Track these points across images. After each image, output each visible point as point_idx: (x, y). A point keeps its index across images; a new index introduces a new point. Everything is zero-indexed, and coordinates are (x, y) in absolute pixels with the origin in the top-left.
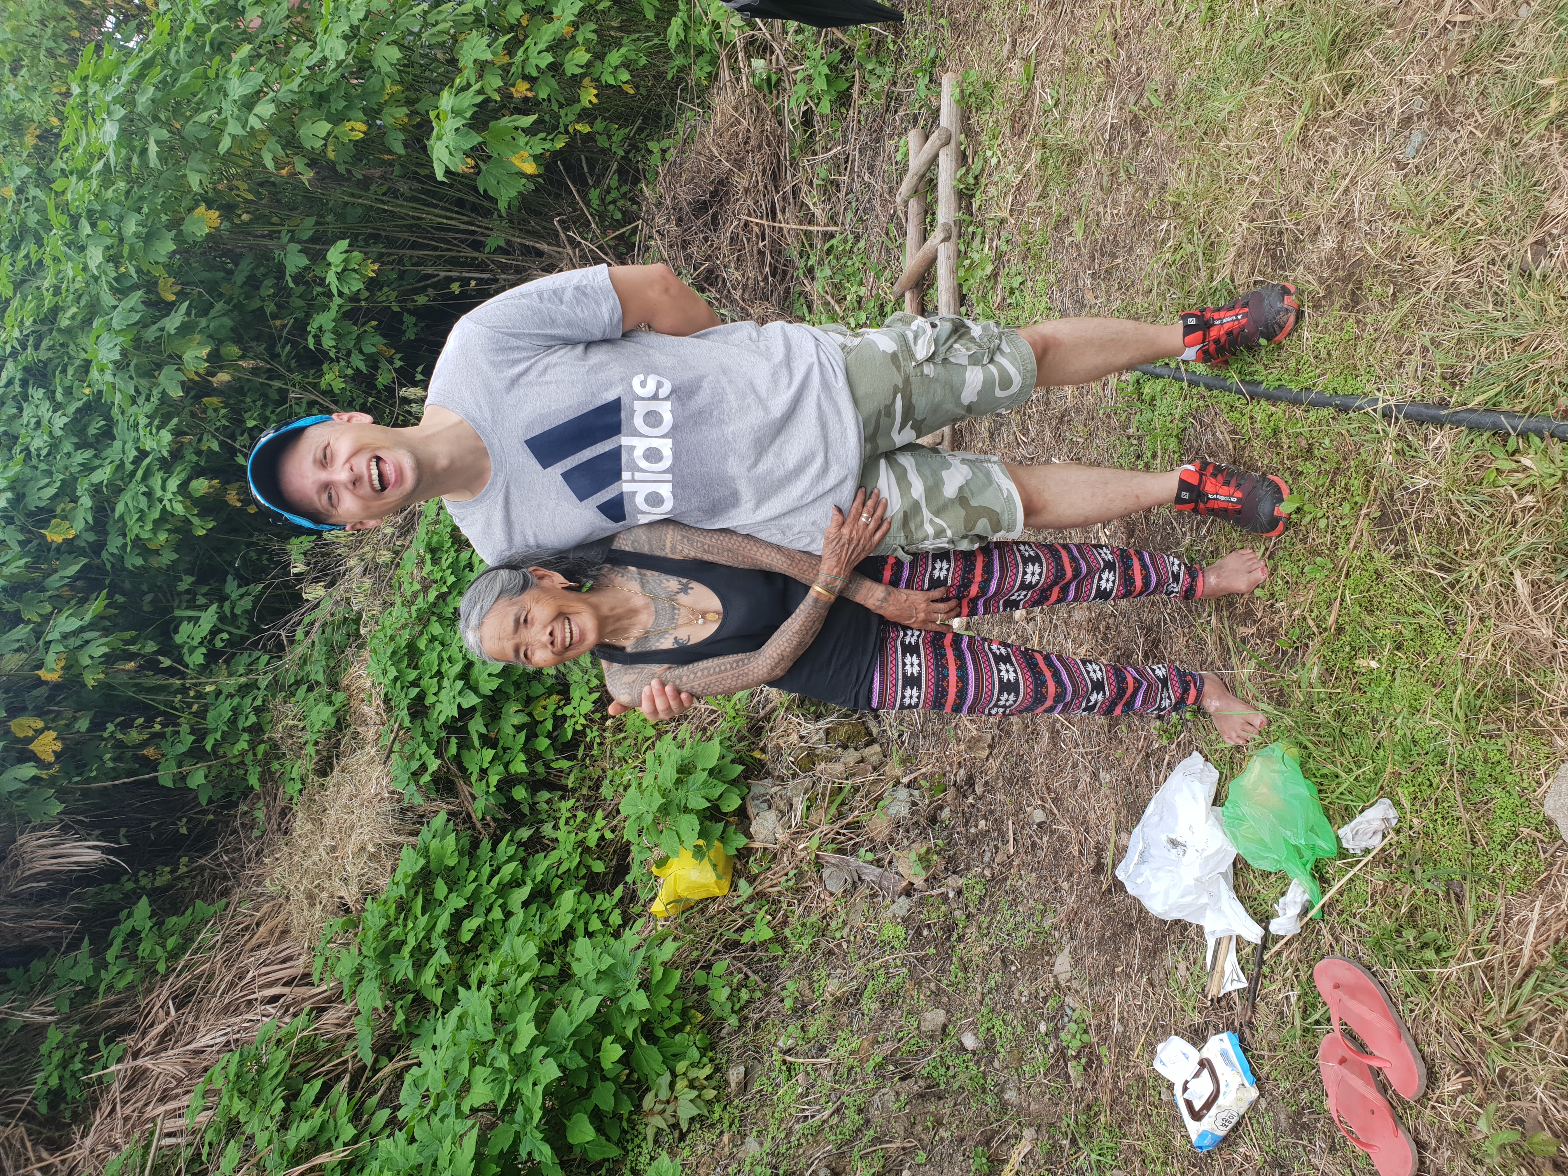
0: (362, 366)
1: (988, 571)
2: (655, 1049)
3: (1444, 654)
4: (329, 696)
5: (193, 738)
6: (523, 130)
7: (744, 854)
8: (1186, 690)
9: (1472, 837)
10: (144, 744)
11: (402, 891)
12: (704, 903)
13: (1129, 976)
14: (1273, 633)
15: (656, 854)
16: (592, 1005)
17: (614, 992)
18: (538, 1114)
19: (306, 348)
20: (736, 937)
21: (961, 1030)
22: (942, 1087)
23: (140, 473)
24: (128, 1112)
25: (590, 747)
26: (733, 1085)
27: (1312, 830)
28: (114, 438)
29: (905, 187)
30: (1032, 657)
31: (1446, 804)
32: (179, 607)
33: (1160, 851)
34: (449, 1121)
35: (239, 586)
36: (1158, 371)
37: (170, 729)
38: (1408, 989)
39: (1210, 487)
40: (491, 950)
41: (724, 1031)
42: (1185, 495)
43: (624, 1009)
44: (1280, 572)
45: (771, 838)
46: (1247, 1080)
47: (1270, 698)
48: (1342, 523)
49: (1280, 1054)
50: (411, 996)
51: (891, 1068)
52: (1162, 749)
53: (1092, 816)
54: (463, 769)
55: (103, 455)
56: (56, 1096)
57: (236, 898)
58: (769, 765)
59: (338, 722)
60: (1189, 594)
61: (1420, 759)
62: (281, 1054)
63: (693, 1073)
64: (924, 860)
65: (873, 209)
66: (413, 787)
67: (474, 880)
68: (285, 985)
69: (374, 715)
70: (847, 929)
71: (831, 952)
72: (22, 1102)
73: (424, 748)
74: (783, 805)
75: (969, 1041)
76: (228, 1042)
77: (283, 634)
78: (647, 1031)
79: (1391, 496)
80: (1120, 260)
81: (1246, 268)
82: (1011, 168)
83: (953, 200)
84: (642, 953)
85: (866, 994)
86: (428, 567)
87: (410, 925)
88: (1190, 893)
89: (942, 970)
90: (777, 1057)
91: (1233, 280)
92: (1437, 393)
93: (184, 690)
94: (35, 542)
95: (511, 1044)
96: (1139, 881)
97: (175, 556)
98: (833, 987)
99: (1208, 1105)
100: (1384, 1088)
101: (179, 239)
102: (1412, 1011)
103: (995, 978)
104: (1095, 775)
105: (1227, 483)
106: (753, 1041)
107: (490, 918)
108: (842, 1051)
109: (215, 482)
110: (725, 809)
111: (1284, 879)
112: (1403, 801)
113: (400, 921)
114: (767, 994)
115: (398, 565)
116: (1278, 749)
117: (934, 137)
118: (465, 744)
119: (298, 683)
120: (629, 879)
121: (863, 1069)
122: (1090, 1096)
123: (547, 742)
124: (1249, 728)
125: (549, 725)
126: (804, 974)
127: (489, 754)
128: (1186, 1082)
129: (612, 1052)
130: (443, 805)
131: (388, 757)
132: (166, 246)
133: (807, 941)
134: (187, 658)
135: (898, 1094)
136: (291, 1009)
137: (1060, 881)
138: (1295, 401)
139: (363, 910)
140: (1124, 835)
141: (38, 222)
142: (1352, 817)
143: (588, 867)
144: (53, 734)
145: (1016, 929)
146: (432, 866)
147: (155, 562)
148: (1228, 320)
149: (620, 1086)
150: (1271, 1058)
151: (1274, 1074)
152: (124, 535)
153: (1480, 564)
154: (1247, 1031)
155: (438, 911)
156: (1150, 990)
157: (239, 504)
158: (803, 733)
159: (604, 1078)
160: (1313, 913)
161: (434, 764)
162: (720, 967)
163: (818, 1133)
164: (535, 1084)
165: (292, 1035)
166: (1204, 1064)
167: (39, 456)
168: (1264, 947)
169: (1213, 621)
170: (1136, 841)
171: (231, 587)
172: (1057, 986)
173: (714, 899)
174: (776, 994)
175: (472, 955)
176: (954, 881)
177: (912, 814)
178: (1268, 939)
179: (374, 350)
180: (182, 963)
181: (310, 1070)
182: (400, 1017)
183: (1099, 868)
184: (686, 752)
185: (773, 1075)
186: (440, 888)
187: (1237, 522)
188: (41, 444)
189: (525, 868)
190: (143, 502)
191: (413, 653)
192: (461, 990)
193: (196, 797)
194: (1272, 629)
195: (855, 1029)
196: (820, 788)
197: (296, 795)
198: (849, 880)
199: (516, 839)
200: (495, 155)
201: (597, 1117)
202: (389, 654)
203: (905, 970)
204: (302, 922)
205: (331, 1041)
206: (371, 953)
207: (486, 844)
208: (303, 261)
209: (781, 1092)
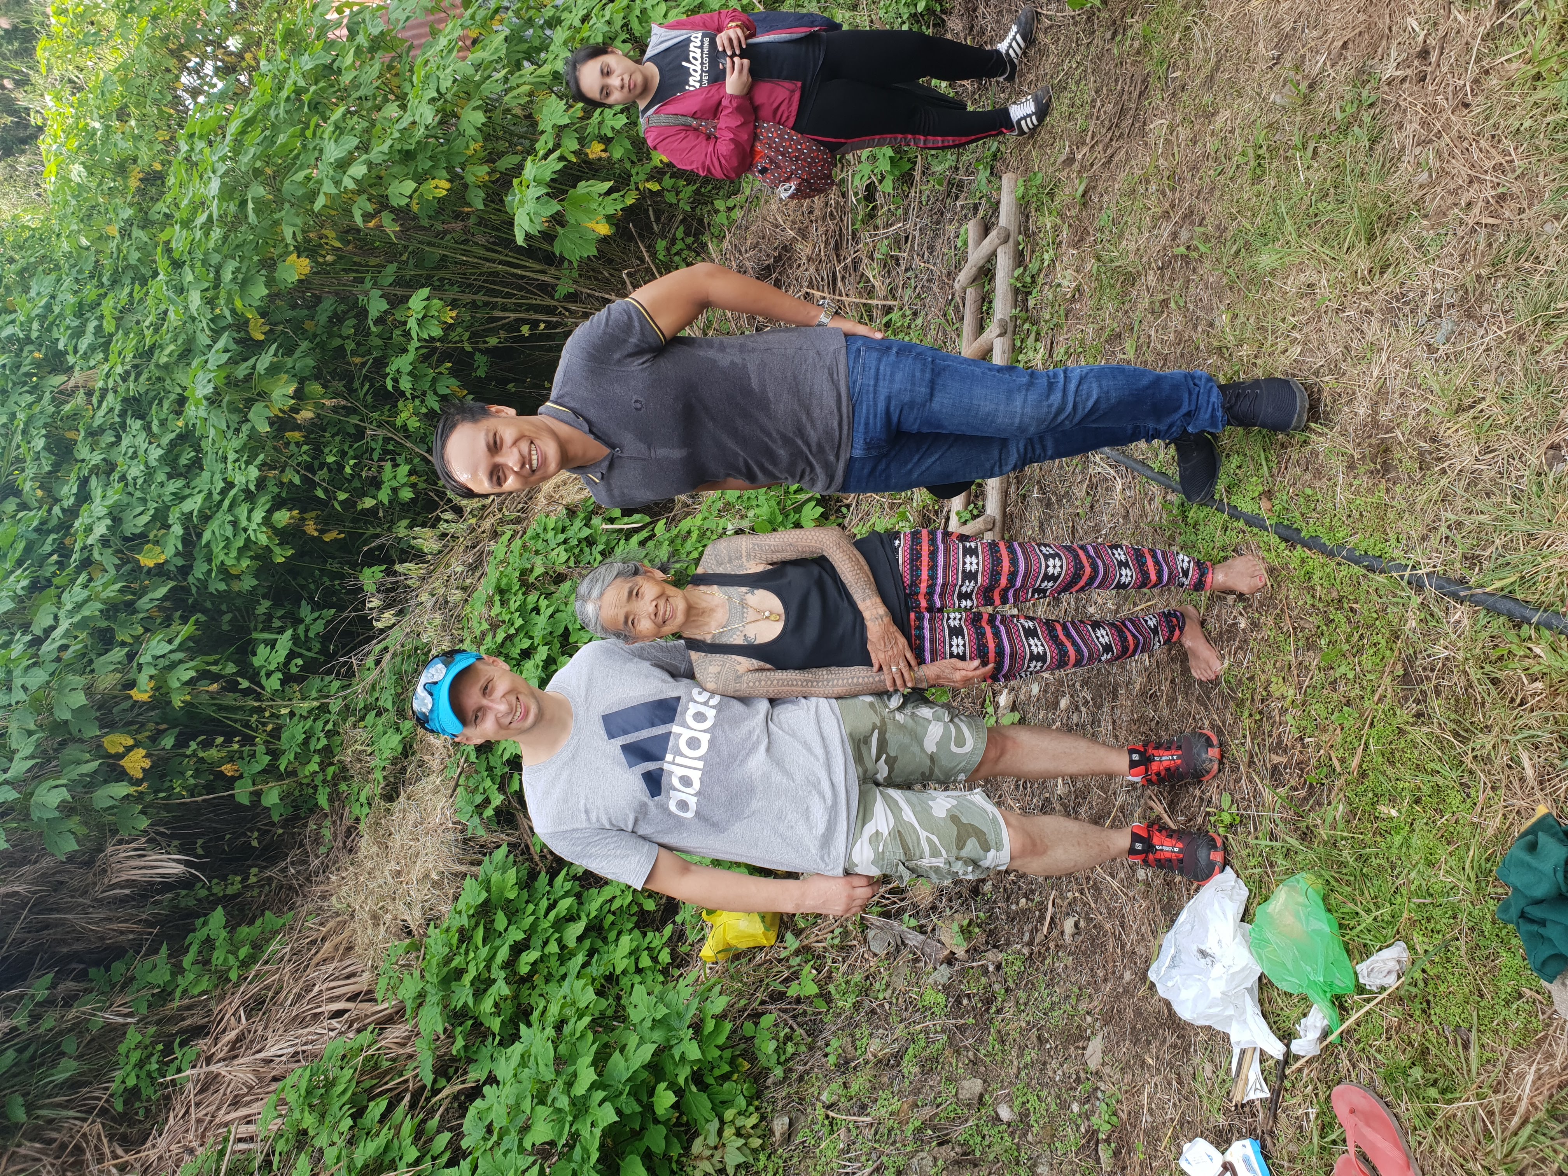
2: (705, 1096)
3: (1458, 815)
4: (397, 723)
5: (268, 758)
9: (1479, 990)
10: (222, 761)
11: (465, 921)
12: (751, 952)
13: (1158, 1069)
14: (1302, 767)
16: (646, 1053)
17: (668, 1040)
18: (595, 1155)
19: (384, 387)
20: (782, 988)
21: (997, 1102)
22: (978, 1154)
23: (226, 503)
24: (200, 1115)
26: (778, 1135)
27: (1332, 963)
28: (202, 469)
29: (964, 275)
32: (256, 629)
33: (1190, 957)
34: (512, 1155)
35: (313, 610)
37: (247, 748)
38: (1417, 1122)
40: (547, 981)
41: (770, 1081)
43: (677, 1058)
47: (1297, 834)
48: (1368, 677)
49: (1299, 1166)
50: (470, 1022)
51: (930, 1132)
55: (192, 484)
56: (132, 1094)
57: (303, 912)
59: (405, 749)
62: (348, 1073)
63: (740, 1121)
64: (966, 931)
65: (931, 289)
66: (476, 820)
67: (533, 913)
68: (348, 1000)
69: (442, 750)
70: (890, 991)
71: (873, 1012)
72: (99, 1099)
73: (488, 783)
75: (1005, 1113)
76: (297, 1053)
77: (355, 662)
78: (697, 1078)
79: (1414, 658)
83: (1010, 294)
84: (695, 1004)
85: (907, 1057)
86: (497, 607)
87: (472, 955)
88: (1217, 1005)
89: (981, 1040)
90: (820, 1112)
93: (260, 710)
94: (129, 566)
95: (571, 1086)
96: (1170, 984)
97: (255, 582)
98: (875, 1045)
101: (270, 282)
102: (1420, 1143)
103: (1031, 1055)
106: (797, 1093)
107: (546, 951)
108: (883, 1111)
109: (295, 512)
111: (1305, 1003)
112: (1417, 947)
113: (462, 950)
114: (811, 1048)
116: (1303, 879)
117: (993, 234)
119: (367, 708)
120: (679, 919)
121: (902, 1131)
126: (847, 1032)
129: (665, 1099)
130: (503, 836)
131: (454, 789)
132: (259, 291)
133: (851, 1000)
134: (264, 681)
135: (935, 1159)
136: (354, 1024)
137: (1095, 967)
138: (1331, 554)
139: (425, 935)
140: (1158, 934)
142: (1369, 955)
143: (640, 905)
144: (142, 751)
145: (1052, 1009)
146: (493, 897)
147: (236, 586)
149: (671, 1130)
150: (1290, 1169)
152: (209, 561)
153: (1492, 737)
154: (1268, 1139)
155: (498, 942)
157: (316, 534)
159: (656, 1121)
160: (1333, 1038)
161: (497, 800)
162: (767, 1021)
164: (592, 1125)
165: (357, 1052)
166: (1227, 1167)
167: (135, 484)
168: (1286, 1063)
169: (1248, 746)
170: (1170, 944)
171: (305, 611)
173: (761, 948)
174: (820, 1048)
175: (528, 985)
176: (994, 955)
177: (956, 883)
178: (1289, 1057)
179: (448, 391)
180: (253, 973)
181: (373, 1087)
182: (460, 1043)
185: (816, 1128)
186: (500, 921)
188: (138, 473)
189: (581, 903)
190: (229, 531)
192: (523, 1027)
193: (270, 814)
194: (1302, 763)
195: (896, 1089)
197: (363, 819)
198: (893, 944)
199: (572, 873)
200: (572, 221)
201: (649, 1158)
203: (945, 1037)
204: (366, 941)
205: (394, 1060)
206: (436, 981)
207: (543, 878)
208: (384, 306)
209: (824, 1145)
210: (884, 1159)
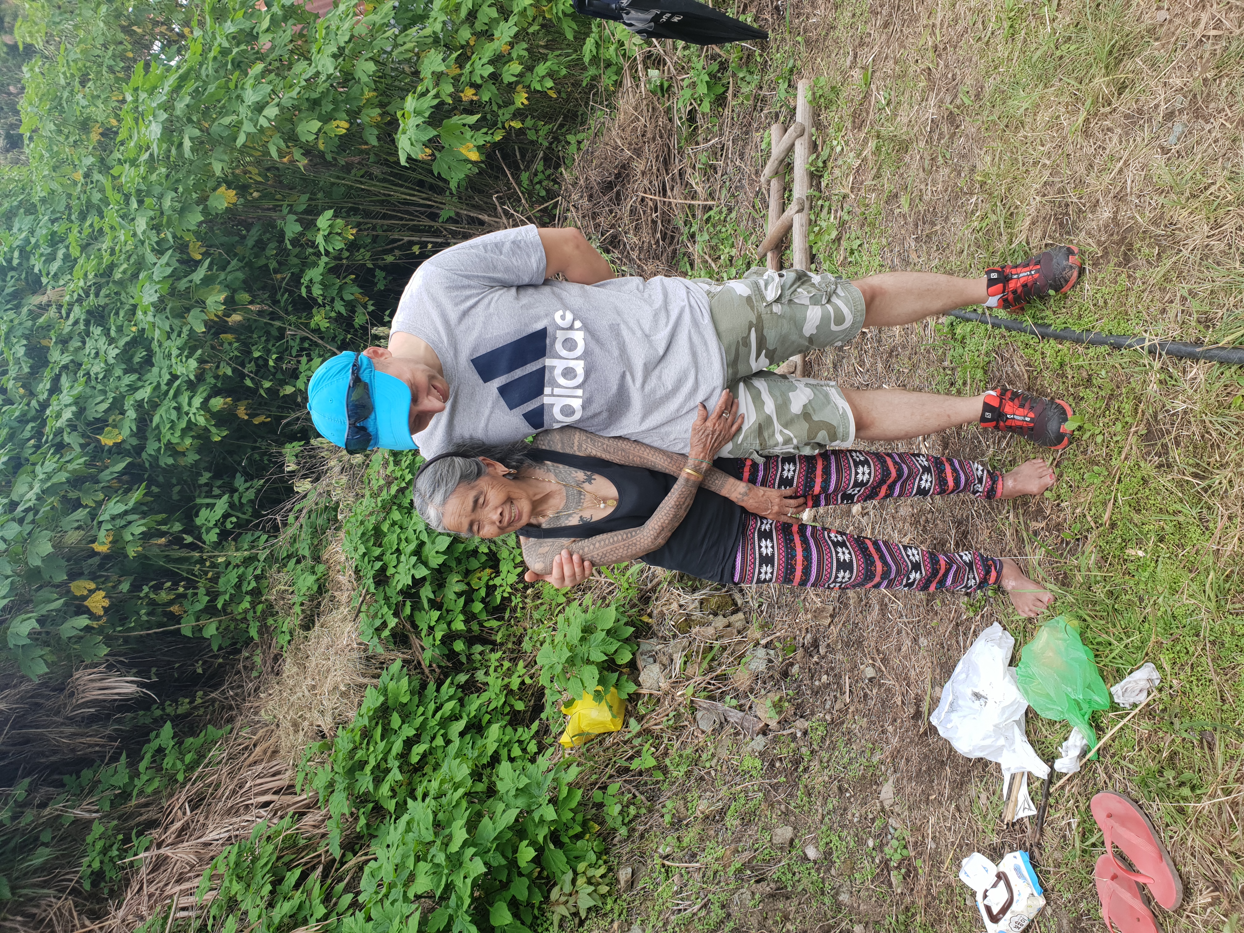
0: (343, 311)
1: (826, 472)
2: (561, 852)
3: (1199, 546)
4: (313, 567)
5: (208, 598)
6: (470, 126)
7: (634, 698)
8: (988, 572)
9: (1222, 696)
10: (171, 603)
11: (366, 722)
12: (602, 737)
13: (940, 803)
14: (1059, 527)
15: (565, 696)
16: (511, 816)
18: (467, 901)
19: (300, 296)
20: (627, 764)
21: (805, 844)
22: (789, 889)
23: (172, 392)
24: (152, 890)
25: (514, 610)
26: (622, 883)
27: (1089, 687)
28: (152, 365)
29: (768, 170)
30: (863, 543)
31: (1200, 669)
32: (199, 496)
33: (967, 703)
34: (398, 904)
35: (246, 481)
36: (967, 315)
37: (191, 591)
38: (1168, 819)
39: (1008, 408)
40: (434, 770)
41: (616, 839)
42: (988, 415)
43: (537, 820)
44: (1065, 478)
45: (655, 686)
46: (1036, 891)
47: (1056, 579)
48: (1115, 439)
49: (1063, 870)
50: (371, 805)
51: (749, 872)
52: (969, 619)
53: (912, 673)
54: (415, 626)
55: (145, 378)
56: (98, 877)
57: (238, 725)
58: (655, 627)
59: (319, 587)
60: (990, 494)
61: (1179, 631)
62: (270, 848)
63: (591, 872)
64: (777, 706)
65: (742, 187)
66: (376, 640)
67: (422, 714)
68: (273, 794)
69: (347, 583)
70: (715, 761)
71: (702, 779)
72: (71, 881)
73: (385, 609)
74: (665, 660)
75: (812, 853)
76: (231, 837)
77: (279, 518)
78: (555, 837)
79: (1156, 416)
80: (938, 227)
81: (1039, 233)
82: (852, 154)
83: (806, 179)
84: (551, 775)
85: (729, 813)
86: (391, 467)
87: (372, 749)
88: (990, 736)
89: (791, 795)
90: (658, 861)
91: (1028, 243)
92: (1193, 334)
93: (202, 561)
94: (92, 445)
95: (447, 845)
96: (949, 726)
97: (197, 457)
98: (703, 806)
99: (1004, 910)
100: (1148, 900)
101: (205, 212)
102: (1171, 837)
103: (833, 802)
104: (915, 640)
105: (1022, 406)
106: (638, 848)
107: (434, 745)
108: (709, 858)
109: (229, 400)
110: (619, 662)
111: (1066, 727)
112: (1165, 665)
113: (364, 746)
114: (650, 811)
115: (368, 465)
116: (1062, 621)
117: (791, 130)
118: (417, 606)
119: (289, 557)
120: (543, 716)
121: (725, 873)
122: (908, 900)
123: (481, 606)
124: (1039, 603)
125: (483, 593)
126: (680, 796)
127: (435, 614)
128: (986, 891)
129: (527, 854)
130: (399, 654)
131: (357, 616)
132: (196, 218)
133: (683, 769)
134: (204, 536)
135: (753, 893)
136: (278, 812)
137: (886, 725)
138: (1078, 340)
139: (335, 736)
140: (937, 689)
141: (101, 200)
142: (1122, 678)
143: (512, 706)
144: (102, 593)
145: (850, 763)
146: (390, 703)
147: (182, 461)
148: (1023, 275)
149: (533, 882)
150: (1055, 873)
151: (1058, 886)
152: (159, 441)
153: (1228, 473)
154: (1036, 850)
155: (393, 738)
156: (957, 815)
157: (246, 417)
158: (682, 602)
159: (520, 874)
160: (1091, 755)
161: (392, 622)
162: (613, 788)
163: (689, 923)
164: (465, 877)
165: (280, 833)
166: (1001, 876)
167: (97, 378)
168: (1050, 782)
169: (1011, 517)
170: (947, 694)
171: (239, 482)
172: (883, 810)
173: (610, 734)
174: (658, 811)
175: (419, 773)
176: (801, 724)
177: (769, 669)
178: (1053, 776)
179: (352, 298)
180: (196, 774)
181: (292, 861)
182: (362, 821)
183: (917, 715)
184: (589, 616)
185: (654, 875)
186: (396, 720)
187: (1031, 437)
188: (99, 370)
189: (462, 705)
190: (174, 415)
191: (378, 534)
192: (409, 801)
193: (210, 645)
194: (1059, 524)
195: (720, 840)
196: (694, 647)
197: (285, 644)
198: (718, 721)
199: (456, 683)
200: (447, 146)
201: (514, 905)
202: (359, 535)
203: (761, 794)
204: (289, 745)
205: (309, 839)
206: (341, 771)
207: (432, 686)
208: (298, 228)
209: (660, 889)
210: (710, 896)
